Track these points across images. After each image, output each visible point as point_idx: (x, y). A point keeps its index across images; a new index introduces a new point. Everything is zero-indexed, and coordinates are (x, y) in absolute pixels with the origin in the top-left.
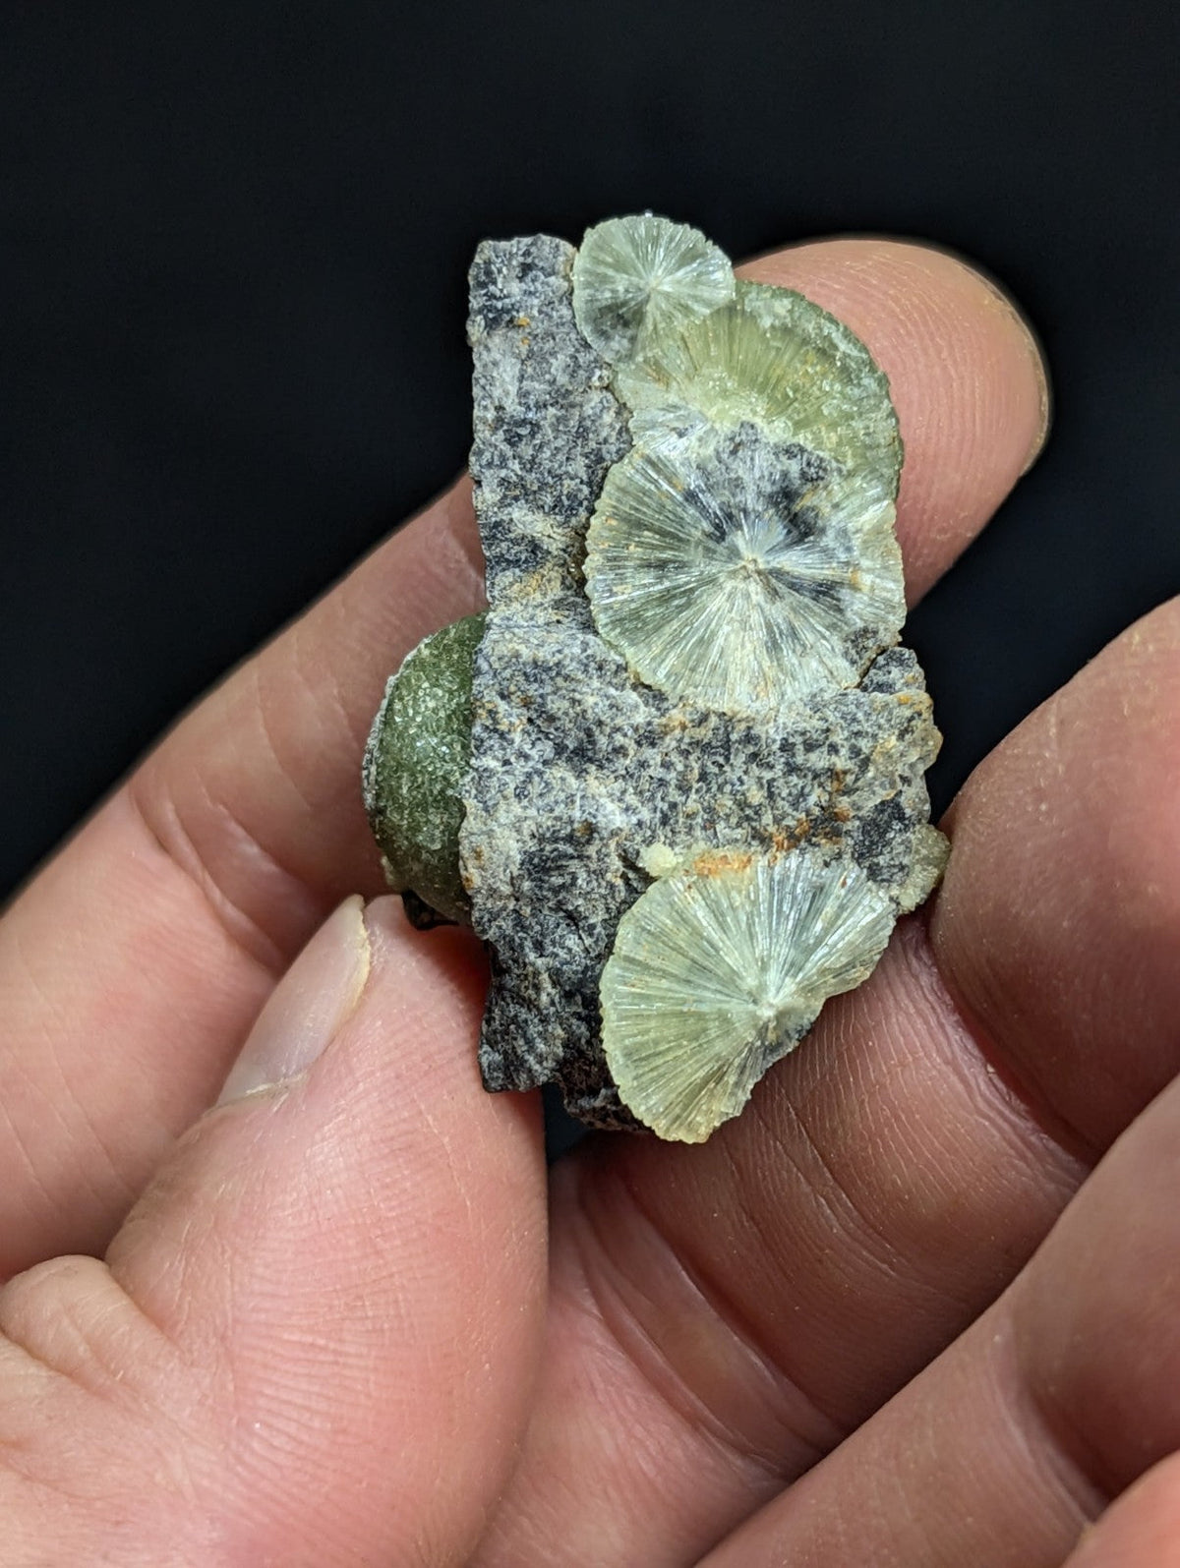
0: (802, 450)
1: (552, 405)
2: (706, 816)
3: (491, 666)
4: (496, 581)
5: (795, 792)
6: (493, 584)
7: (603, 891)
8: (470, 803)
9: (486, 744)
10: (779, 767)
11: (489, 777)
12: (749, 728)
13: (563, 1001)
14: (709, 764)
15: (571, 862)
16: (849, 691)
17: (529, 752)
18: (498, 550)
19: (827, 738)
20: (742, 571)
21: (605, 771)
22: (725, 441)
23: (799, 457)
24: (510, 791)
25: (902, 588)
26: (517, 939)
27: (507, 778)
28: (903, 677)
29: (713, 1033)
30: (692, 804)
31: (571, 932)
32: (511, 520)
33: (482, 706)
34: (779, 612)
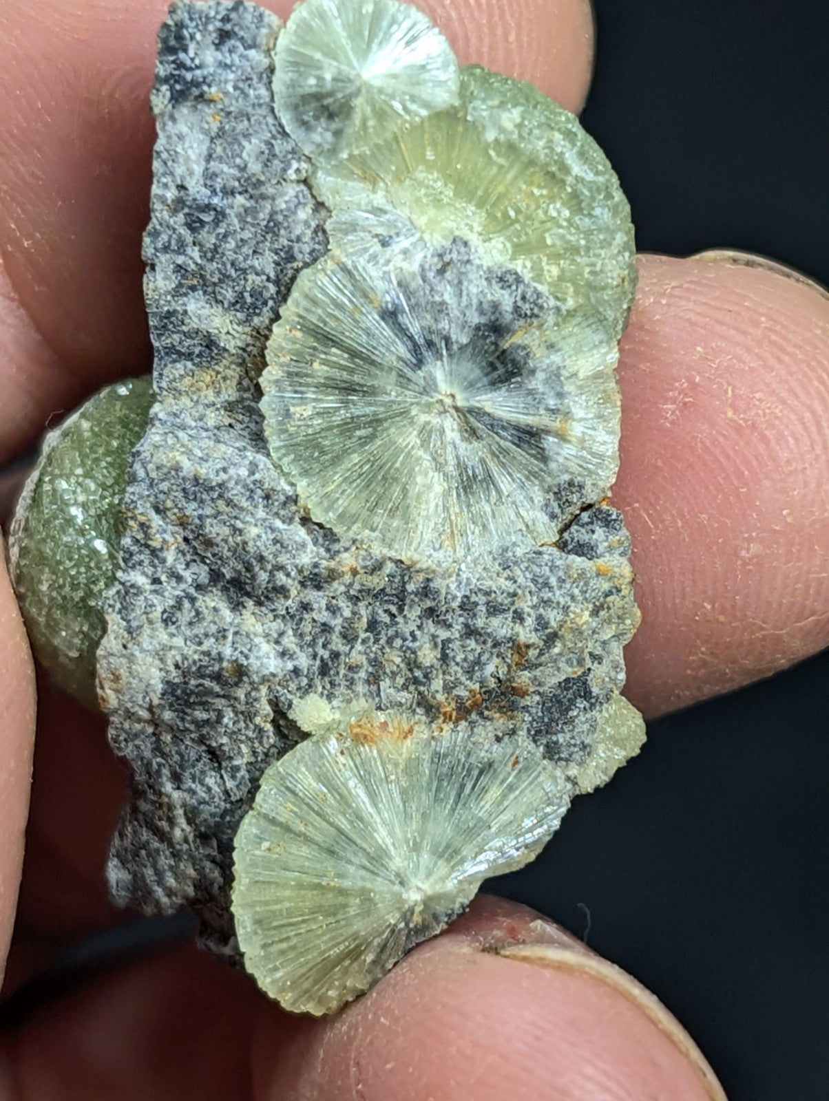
0: (519, 280)
1: (240, 193)
2: (370, 669)
3: (148, 475)
4: (165, 372)
5: (471, 658)
6: (161, 375)
7: (250, 734)
8: (114, 620)
9: (136, 558)
10: (458, 627)
11: (135, 594)
12: (428, 580)
13: (198, 841)
14: (380, 611)
15: (216, 701)
16: (544, 549)
17: (181, 573)
18: (169, 341)
19: (513, 603)
20: (438, 406)
21: (263, 609)
22: (433, 256)
23: (514, 287)
24: (156, 615)
25: (616, 441)
26: (154, 763)
27: (155, 599)
28: (607, 541)
29: (352, 911)
30: (357, 655)
31: (213, 769)
32: (185, 312)
33: (134, 518)
34: (473, 453)
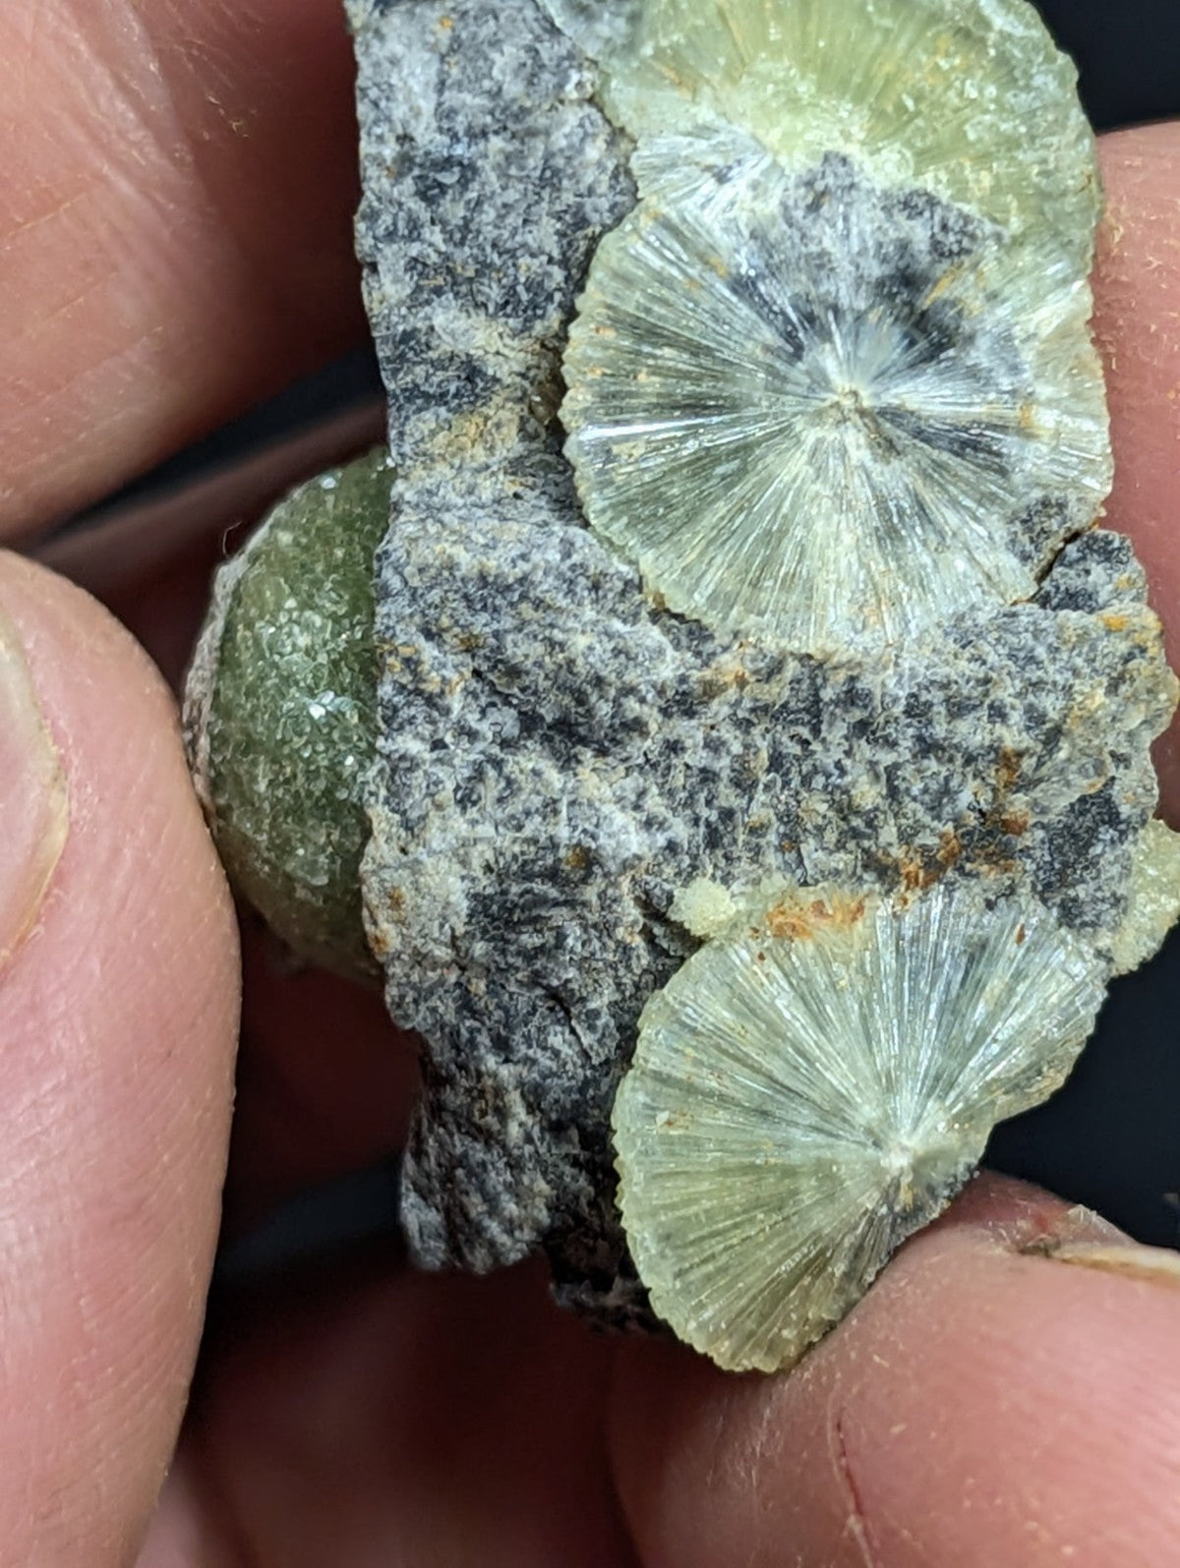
0: (932, 202)
1: (496, 133)
2: (782, 829)
3: (406, 583)
4: (407, 429)
5: (934, 786)
6: (401, 434)
7: (610, 957)
8: (380, 815)
9: (404, 714)
10: (906, 744)
11: (409, 770)
12: (852, 679)
13: (548, 1137)
14: (785, 739)
15: (554, 912)
16: (1019, 607)
17: (475, 725)
18: (409, 379)
19: (986, 694)
20: (833, 412)
21: (610, 759)
22: (797, 187)
23: (927, 214)
24: (446, 794)
25: (1105, 429)
26: (464, 1032)
27: (441, 772)
28: (1110, 582)
29: (807, 1199)
30: (760, 809)
31: (558, 1021)
32: (432, 328)
33: (394, 652)
34: (897, 477)
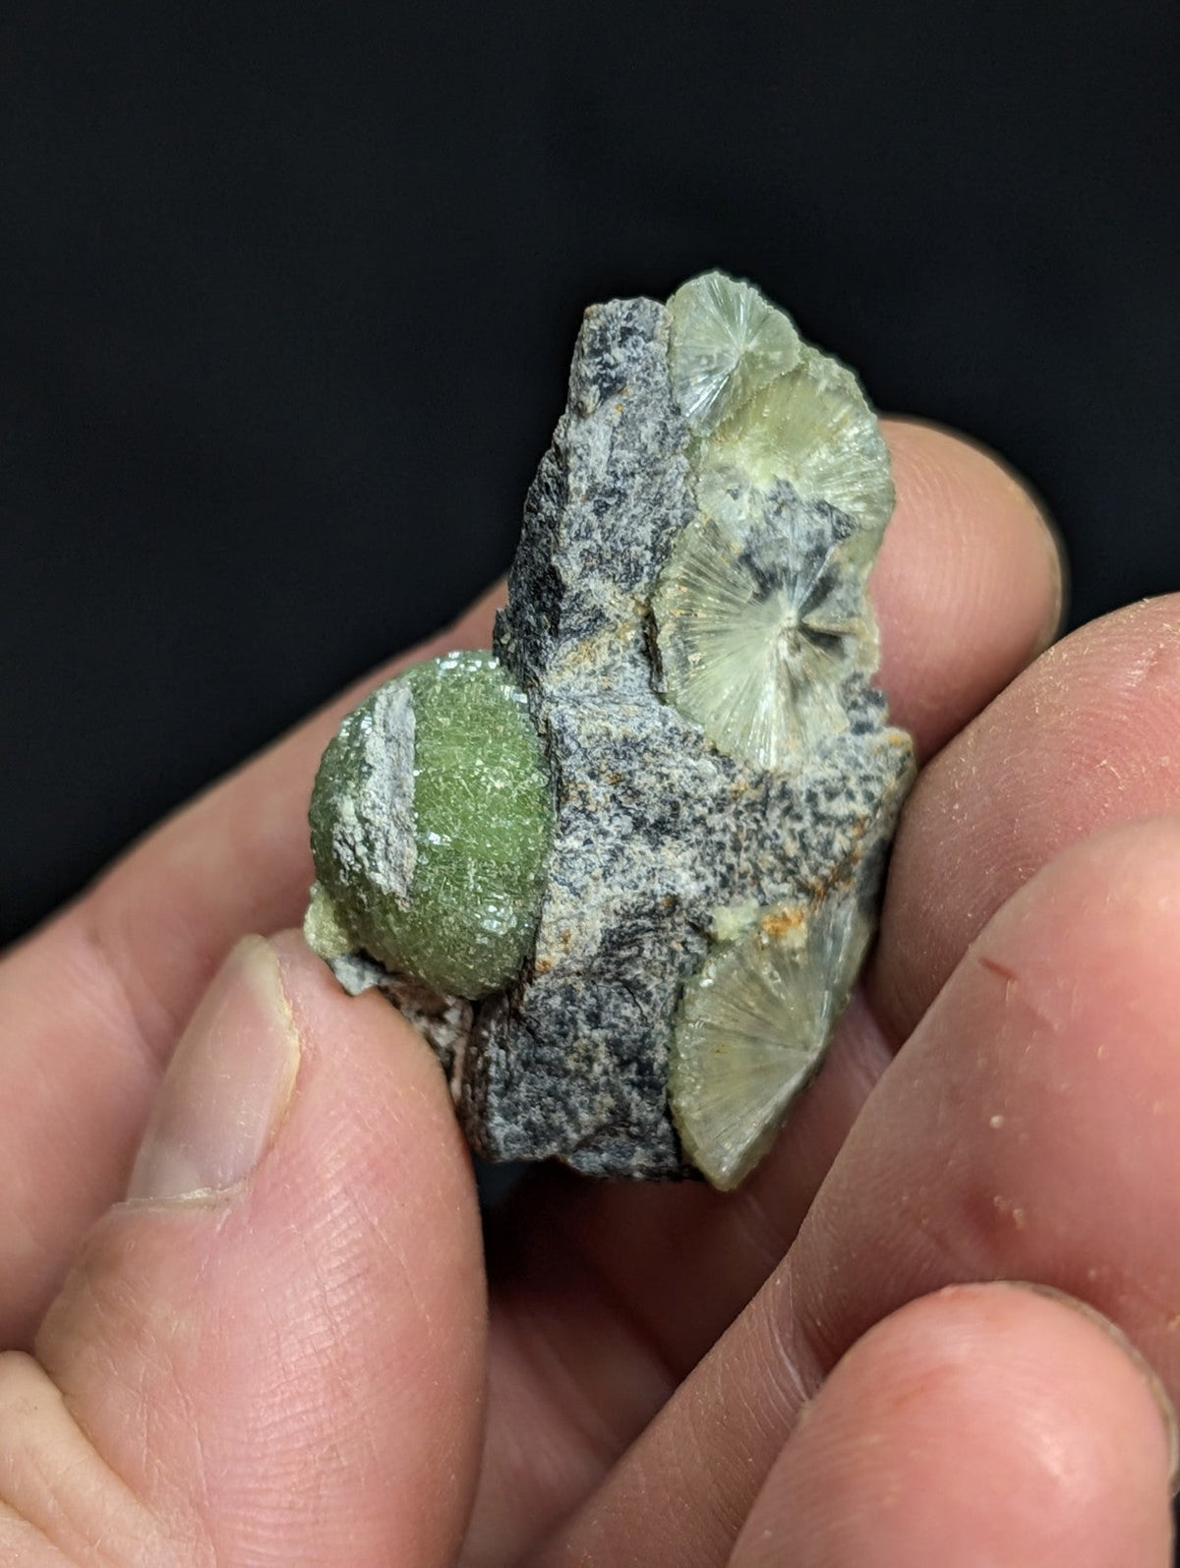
0: (830, 507)
1: (639, 473)
2: (753, 873)
3: (579, 746)
4: (559, 651)
5: (822, 841)
6: (555, 654)
7: (664, 958)
8: (556, 887)
9: (573, 825)
10: (808, 819)
11: (573, 858)
12: (784, 783)
13: (617, 1070)
15: (645, 935)
16: (845, 735)
17: (607, 828)
18: (570, 622)
19: (843, 785)
21: (680, 841)
22: (767, 500)
23: (828, 514)
26: (567, 1014)
27: (591, 858)
28: (877, 716)
30: (743, 862)
32: (588, 591)
33: (574, 788)
34: (798, 663)
